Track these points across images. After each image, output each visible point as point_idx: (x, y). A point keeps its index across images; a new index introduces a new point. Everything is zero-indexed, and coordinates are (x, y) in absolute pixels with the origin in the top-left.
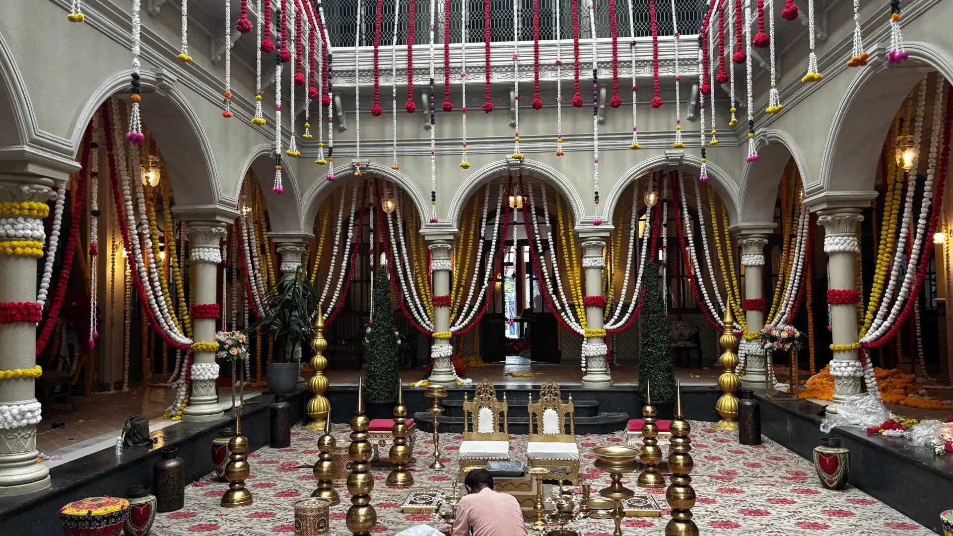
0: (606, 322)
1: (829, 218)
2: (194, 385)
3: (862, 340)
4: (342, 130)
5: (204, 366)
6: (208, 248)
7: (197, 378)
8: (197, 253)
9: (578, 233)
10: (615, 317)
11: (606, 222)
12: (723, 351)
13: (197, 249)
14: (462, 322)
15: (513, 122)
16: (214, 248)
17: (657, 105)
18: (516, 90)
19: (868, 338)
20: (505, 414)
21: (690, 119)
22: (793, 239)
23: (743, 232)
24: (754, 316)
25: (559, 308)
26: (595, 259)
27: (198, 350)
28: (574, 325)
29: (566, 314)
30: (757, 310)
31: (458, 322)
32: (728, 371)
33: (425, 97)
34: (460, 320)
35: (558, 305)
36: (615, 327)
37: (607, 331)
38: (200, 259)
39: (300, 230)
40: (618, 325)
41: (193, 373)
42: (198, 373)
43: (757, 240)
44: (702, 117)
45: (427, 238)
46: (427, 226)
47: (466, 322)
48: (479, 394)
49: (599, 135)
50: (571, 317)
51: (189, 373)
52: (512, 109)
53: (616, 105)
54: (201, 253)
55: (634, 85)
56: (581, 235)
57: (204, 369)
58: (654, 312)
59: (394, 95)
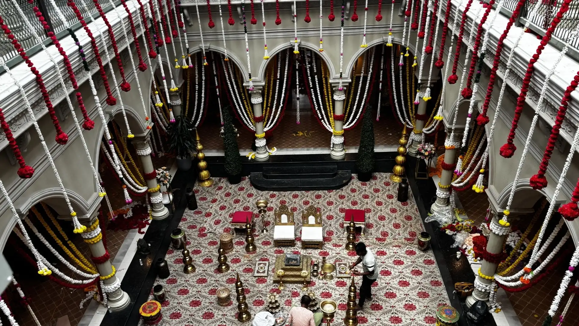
0: (344, 124)
6: (145, 149)
7: (154, 203)
8: (140, 152)
9: (332, 83)
10: (350, 121)
11: (347, 78)
14: (270, 125)
16: (147, 148)
18: (295, 4)
19: (454, 184)
21: (400, 16)
24: (419, 123)
25: (321, 118)
26: (340, 96)
27: (152, 192)
28: (328, 127)
29: (324, 121)
30: (421, 120)
31: (268, 125)
33: (239, 9)
34: (269, 124)
35: (320, 116)
36: (349, 127)
37: (345, 130)
38: (142, 155)
40: (350, 126)
41: (152, 201)
42: (154, 201)
45: (248, 88)
46: (247, 82)
47: (272, 126)
49: (344, 27)
50: (327, 122)
56: (333, 85)
57: (156, 199)
59: (220, 9)
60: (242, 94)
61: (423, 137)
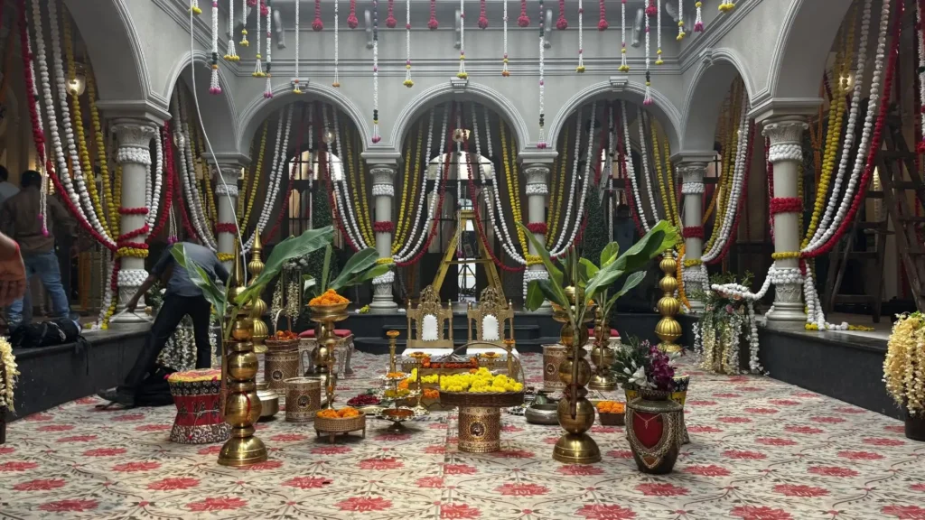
0: (549, 250)
1: (775, 125)
2: (121, 292)
3: (804, 250)
4: (281, 47)
5: (132, 271)
6: (137, 148)
7: (125, 284)
8: (124, 153)
9: (522, 159)
10: (558, 246)
11: (550, 148)
12: (663, 275)
13: (124, 149)
15: (458, 43)
16: (143, 148)
17: (603, 28)
18: (462, 7)
19: (809, 248)
20: (450, 321)
21: (635, 46)
22: (732, 167)
23: (684, 160)
24: (693, 243)
25: (501, 239)
26: (538, 185)
27: (125, 255)
28: (515, 256)
29: (508, 245)
30: (697, 237)
32: (668, 295)
33: (367, 14)
35: (499, 236)
36: (558, 254)
37: (551, 258)
38: (128, 159)
39: (236, 151)
40: (562, 252)
41: (120, 278)
42: (125, 279)
43: (697, 167)
44: (647, 40)
45: (368, 162)
46: (368, 149)
48: (424, 300)
49: (545, 59)
50: (513, 248)
51: (115, 279)
52: (458, 30)
53: (562, 27)
54: (129, 153)
55: (580, 7)
56: (525, 161)
57: (131, 275)
58: (596, 236)
59: (336, 10)
60: (355, 191)
61: (703, 273)
